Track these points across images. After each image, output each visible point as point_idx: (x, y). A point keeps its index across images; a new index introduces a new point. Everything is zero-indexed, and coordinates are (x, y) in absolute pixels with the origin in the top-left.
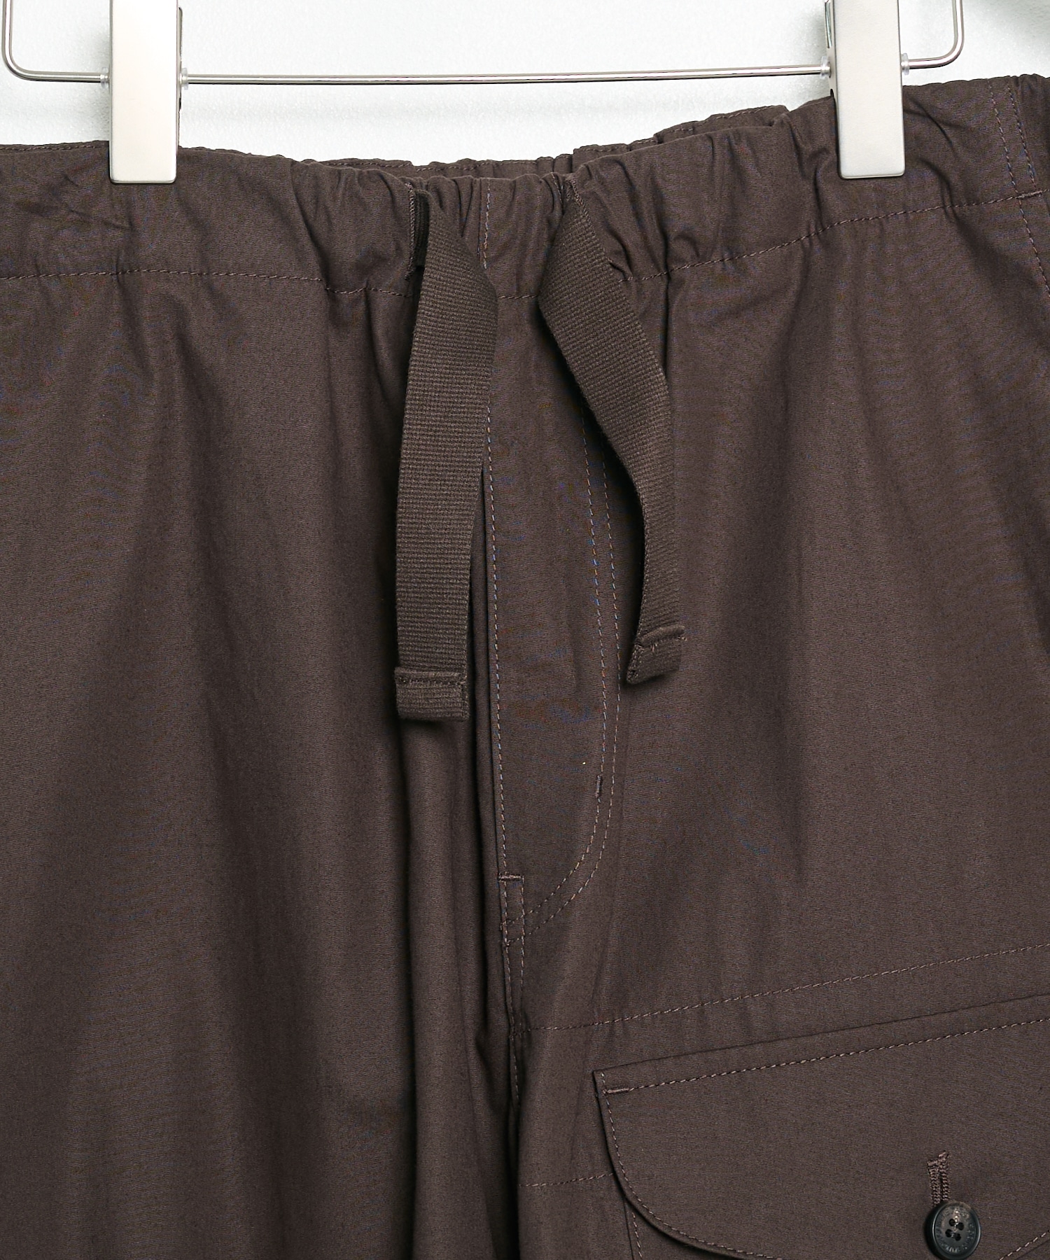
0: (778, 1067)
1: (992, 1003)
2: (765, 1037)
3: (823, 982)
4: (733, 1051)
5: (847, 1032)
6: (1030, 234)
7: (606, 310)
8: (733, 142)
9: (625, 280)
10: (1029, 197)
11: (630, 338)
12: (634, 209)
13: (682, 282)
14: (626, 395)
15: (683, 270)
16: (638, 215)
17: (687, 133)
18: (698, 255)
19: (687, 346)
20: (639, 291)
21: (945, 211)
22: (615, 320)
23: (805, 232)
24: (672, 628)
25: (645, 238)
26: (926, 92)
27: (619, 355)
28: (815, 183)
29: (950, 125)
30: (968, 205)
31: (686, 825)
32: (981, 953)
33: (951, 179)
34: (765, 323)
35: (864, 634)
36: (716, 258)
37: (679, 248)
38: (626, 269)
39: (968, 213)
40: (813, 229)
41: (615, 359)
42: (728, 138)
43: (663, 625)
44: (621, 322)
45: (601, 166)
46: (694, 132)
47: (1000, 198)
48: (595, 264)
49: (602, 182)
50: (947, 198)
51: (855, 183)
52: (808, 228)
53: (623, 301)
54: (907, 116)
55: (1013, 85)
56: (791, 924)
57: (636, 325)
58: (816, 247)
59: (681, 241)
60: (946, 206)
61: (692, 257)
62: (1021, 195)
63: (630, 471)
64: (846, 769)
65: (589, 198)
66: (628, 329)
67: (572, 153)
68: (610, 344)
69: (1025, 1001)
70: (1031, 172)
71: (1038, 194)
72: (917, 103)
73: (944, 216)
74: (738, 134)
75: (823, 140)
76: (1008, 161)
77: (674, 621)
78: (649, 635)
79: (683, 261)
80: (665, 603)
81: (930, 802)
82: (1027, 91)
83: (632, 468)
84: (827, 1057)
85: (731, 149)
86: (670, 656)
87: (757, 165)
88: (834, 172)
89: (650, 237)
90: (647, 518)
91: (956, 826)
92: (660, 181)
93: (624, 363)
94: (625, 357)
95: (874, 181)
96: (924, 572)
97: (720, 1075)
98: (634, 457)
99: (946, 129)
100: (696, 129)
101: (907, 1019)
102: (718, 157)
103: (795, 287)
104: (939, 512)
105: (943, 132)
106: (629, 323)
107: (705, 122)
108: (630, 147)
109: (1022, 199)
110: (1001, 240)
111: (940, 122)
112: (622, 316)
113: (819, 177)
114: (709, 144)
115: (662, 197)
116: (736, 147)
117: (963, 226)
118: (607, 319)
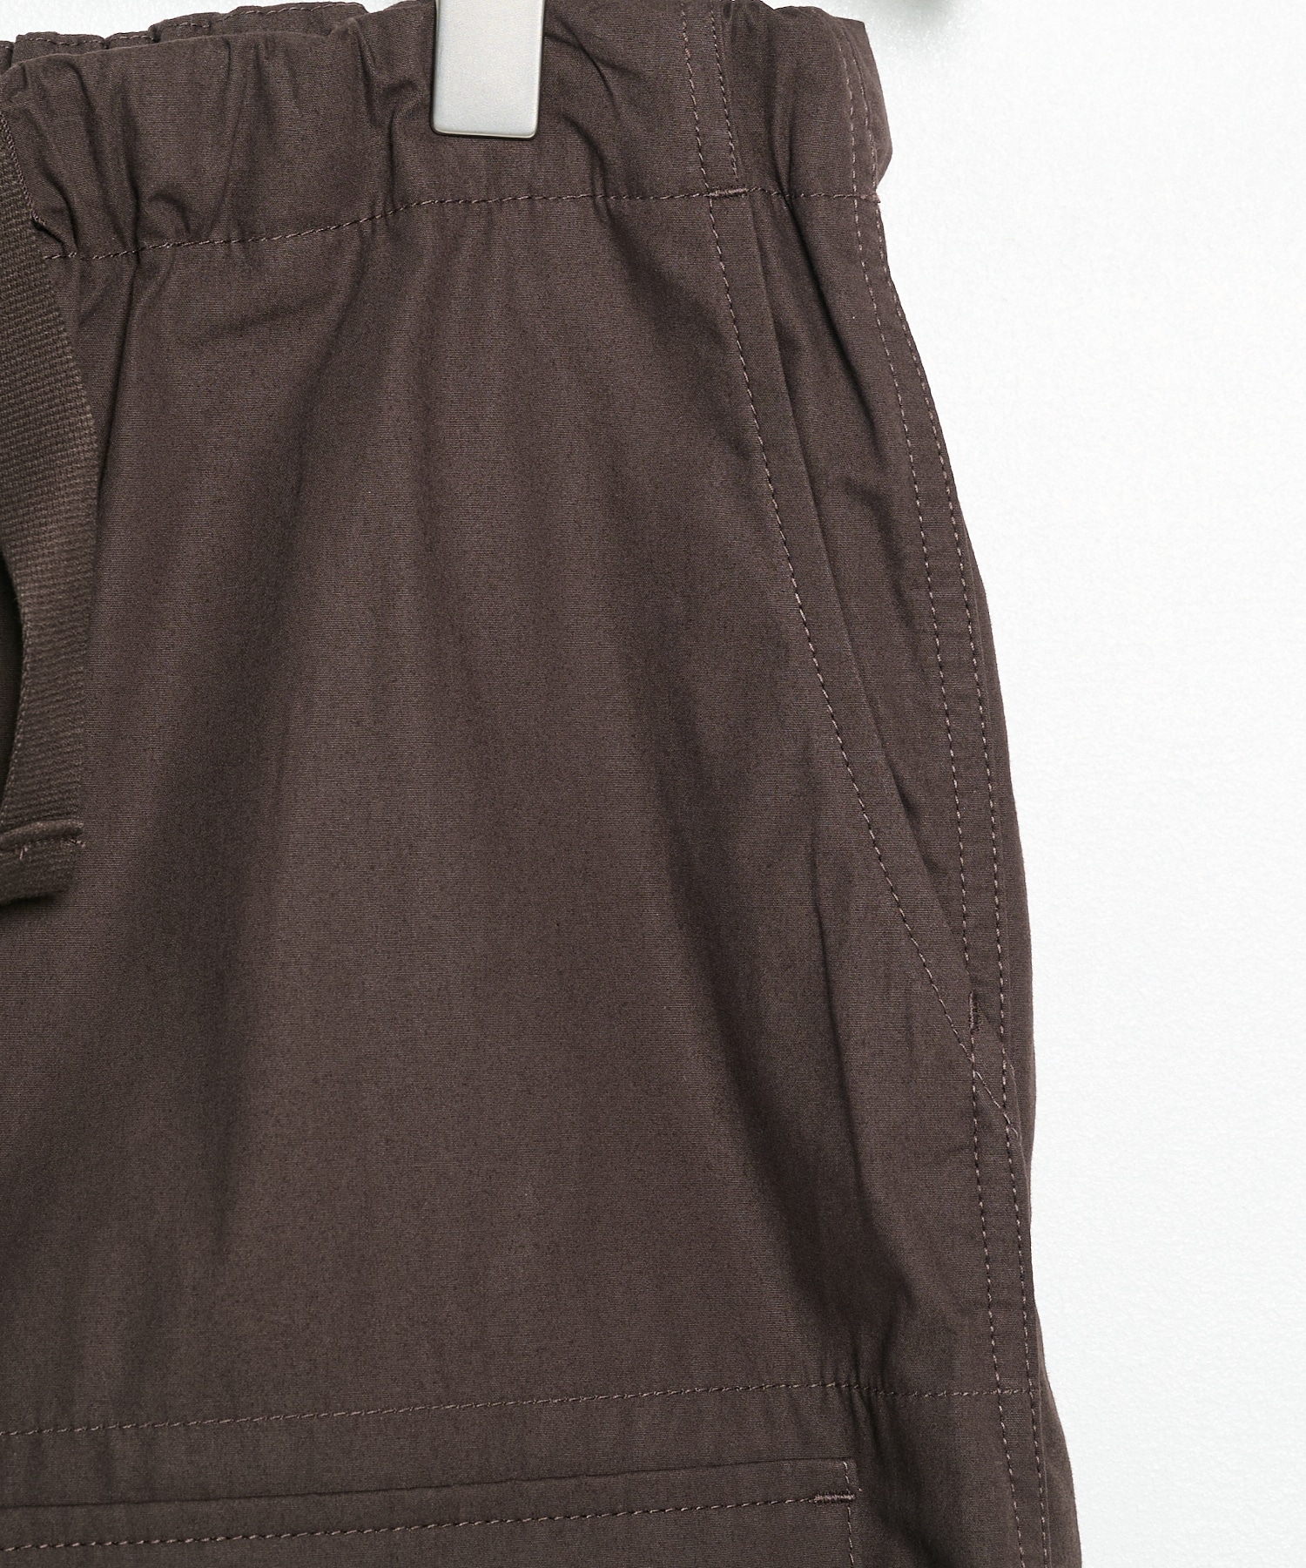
0: (147, 1545)
1: (511, 1479)
2: (132, 1494)
3: (236, 1417)
4: (79, 1511)
5: (263, 1502)
6: (721, 256)
7: (16, 301)
8: (263, 54)
9: (64, 257)
10: (726, 196)
11: (46, 352)
12: (91, 143)
13: (155, 268)
14: (27, 443)
15: (162, 251)
16: (96, 155)
17: (199, 31)
18: (188, 229)
19: (152, 373)
20: (84, 277)
21: (594, 202)
22: (28, 320)
23: (366, 212)
24: (59, 824)
25: (105, 192)
26: (582, 10)
27: (25, 377)
28: (390, 136)
29: (613, 67)
30: (630, 198)
31: (55, 1140)
32: (502, 1398)
33: (606, 153)
34: (286, 350)
35: (372, 868)
36: (217, 237)
37: (159, 215)
38: (68, 240)
39: (627, 211)
40: (379, 209)
41: (19, 384)
42: (256, 47)
43: (44, 819)
44: (37, 325)
45: (45, 70)
46: (210, 31)
47: (680, 193)
48: (11, 226)
49: (44, 95)
50: (599, 184)
51: (456, 142)
52: (372, 206)
53: (45, 291)
54: (550, 44)
55: (720, 13)
56: (195, 1319)
57: (60, 332)
58: (381, 237)
59: (162, 205)
60: (595, 195)
61: (177, 232)
62: (713, 191)
63: (11, 567)
64: (316, 1081)
65: (18, 119)
66: (47, 337)
67: (13, 40)
68: (15, 359)
69: (564, 1483)
70: (732, 156)
71: (741, 194)
72: (565, 25)
73: (592, 211)
74: (271, 43)
75: (408, 68)
76: (698, 135)
77: (68, 813)
78: (18, 831)
79: (161, 236)
80: (52, 783)
81: (447, 1148)
82: (741, 24)
83: (16, 562)
84: (228, 1538)
85: (258, 67)
86: (53, 869)
87: (296, 97)
88: (423, 121)
89: (113, 191)
90: (29, 646)
91: (485, 1191)
92: (135, 104)
93: (31, 390)
94: (35, 381)
95: (487, 141)
96: (487, 778)
97: (53, 1546)
98: (22, 545)
99: (607, 72)
100: (214, 27)
101: (366, 1491)
102: (234, 76)
103: (339, 299)
104: (528, 684)
105: (603, 77)
106: (50, 328)
107: (227, 16)
108: (107, 43)
109: (714, 198)
110: (674, 261)
111: (598, 60)
112: (40, 316)
113: (397, 127)
114: (225, 53)
115: (136, 131)
116: (266, 63)
117: (619, 231)
118: (15, 318)
